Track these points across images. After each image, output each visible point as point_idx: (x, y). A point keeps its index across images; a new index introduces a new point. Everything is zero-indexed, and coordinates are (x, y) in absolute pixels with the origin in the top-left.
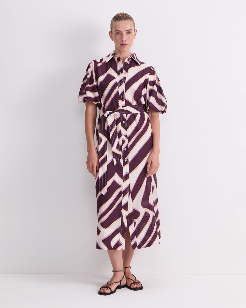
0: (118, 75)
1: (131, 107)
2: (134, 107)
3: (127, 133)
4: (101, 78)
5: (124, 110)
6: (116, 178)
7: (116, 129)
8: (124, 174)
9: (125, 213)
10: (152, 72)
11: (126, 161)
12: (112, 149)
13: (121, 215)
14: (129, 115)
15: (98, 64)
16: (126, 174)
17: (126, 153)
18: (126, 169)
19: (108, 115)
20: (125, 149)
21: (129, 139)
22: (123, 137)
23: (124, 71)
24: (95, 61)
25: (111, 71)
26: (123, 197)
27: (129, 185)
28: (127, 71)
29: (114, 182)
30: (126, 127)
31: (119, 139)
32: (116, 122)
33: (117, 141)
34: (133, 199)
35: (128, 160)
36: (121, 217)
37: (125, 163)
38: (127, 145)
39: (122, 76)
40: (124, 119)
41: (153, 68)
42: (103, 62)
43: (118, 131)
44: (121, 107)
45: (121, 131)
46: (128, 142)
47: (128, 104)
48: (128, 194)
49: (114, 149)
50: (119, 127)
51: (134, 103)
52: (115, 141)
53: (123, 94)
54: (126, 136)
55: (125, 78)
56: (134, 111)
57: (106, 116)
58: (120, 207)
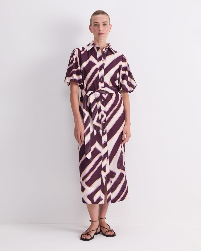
0: (98, 62)
1: (108, 88)
2: (111, 88)
3: (105, 109)
4: (85, 64)
5: (103, 91)
6: (97, 145)
7: (96, 106)
8: (103, 142)
9: (104, 174)
10: (124, 60)
11: (104, 132)
12: (93, 122)
13: (101, 176)
14: (107, 95)
15: (81, 52)
16: (105, 142)
17: (104, 126)
18: (105, 138)
19: (90, 95)
20: (104, 122)
21: (107, 114)
22: (102, 113)
23: (103, 59)
24: (79, 50)
25: (92, 59)
26: (103, 161)
27: (107, 151)
28: (105, 59)
29: (95, 149)
30: (104, 104)
31: (99, 114)
32: (97, 100)
33: (98, 115)
34: (110, 162)
35: (106, 131)
36: (101, 177)
37: (104, 134)
38: (106, 119)
39: (101, 63)
40: (103, 98)
41: (124, 56)
42: (85, 50)
43: (98, 107)
44: (100, 88)
45: (100, 108)
46: (106, 116)
47: (106, 85)
48: (106, 158)
49: (95, 122)
50: (99, 104)
51: (111, 85)
52: (95, 116)
53: (102, 77)
54: (105, 112)
55: (103, 65)
56: (111, 91)
57: (89, 95)
58: (100, 169)
